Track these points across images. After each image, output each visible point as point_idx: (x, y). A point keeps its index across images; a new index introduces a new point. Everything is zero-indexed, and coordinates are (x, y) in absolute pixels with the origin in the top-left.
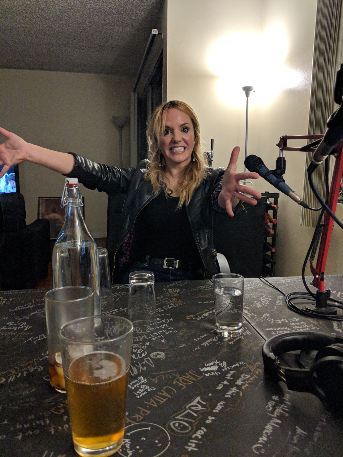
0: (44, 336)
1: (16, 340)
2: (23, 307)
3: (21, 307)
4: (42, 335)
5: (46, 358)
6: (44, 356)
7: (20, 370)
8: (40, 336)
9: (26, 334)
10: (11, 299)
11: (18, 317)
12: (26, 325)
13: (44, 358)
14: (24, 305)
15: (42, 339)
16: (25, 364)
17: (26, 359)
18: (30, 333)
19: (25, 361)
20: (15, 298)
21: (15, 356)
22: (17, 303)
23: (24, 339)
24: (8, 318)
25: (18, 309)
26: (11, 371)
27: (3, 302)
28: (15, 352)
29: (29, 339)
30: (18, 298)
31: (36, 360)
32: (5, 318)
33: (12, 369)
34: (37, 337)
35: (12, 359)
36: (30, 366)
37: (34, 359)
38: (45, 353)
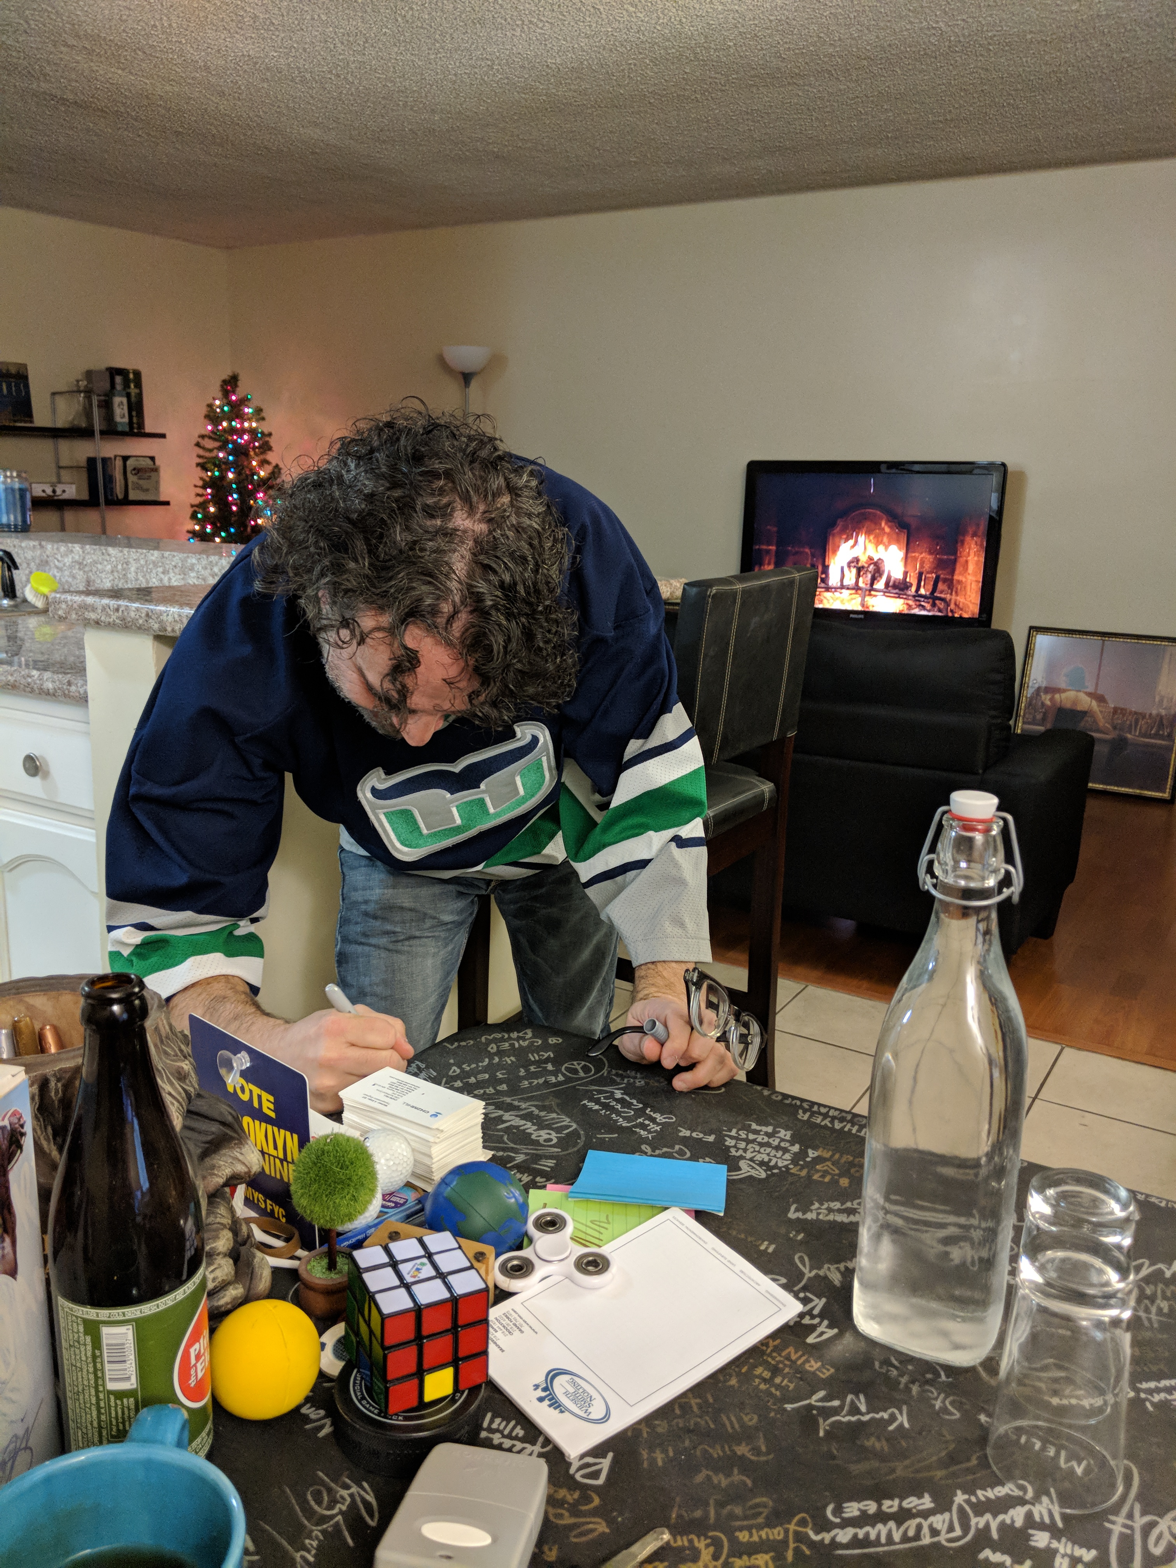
0: (863, 1408)
1: (765, 1380)
2: (840, 1211)
3: (830, 1210)
4: (859, 1400)
5: (833, 1539)
6: (832, 1526)
7: (728, 1556)
8: (850, 1397)
9: (807, 1367)
10: (812, 1154)
11: (806, 1259)
12: (822, 1315)
13: (827, 1537)
14: (842, 1204)
15: (853, 1419)
16: (754, 1531)
17: (765, 1506)
18: (823, 1366)
19: (760, 1513)
20: (827, 1155)
21: (736, 1471)
22: (827, 1179)
23: (792, 1386)
24: (774, 1251)
25: (818, 1214)
26: (700, 1544)
27: (783, 1161)
28: (742, 1450)
29: (810, 1397)
30: (837, 1156)
31: (796, 1533)
32: (767, 1248)
33: (706, 1537)
34: (836, 1403)
35: (724, 1482)
36: (766, 1552)
37: (789, 1523)
38: (838, 1511)
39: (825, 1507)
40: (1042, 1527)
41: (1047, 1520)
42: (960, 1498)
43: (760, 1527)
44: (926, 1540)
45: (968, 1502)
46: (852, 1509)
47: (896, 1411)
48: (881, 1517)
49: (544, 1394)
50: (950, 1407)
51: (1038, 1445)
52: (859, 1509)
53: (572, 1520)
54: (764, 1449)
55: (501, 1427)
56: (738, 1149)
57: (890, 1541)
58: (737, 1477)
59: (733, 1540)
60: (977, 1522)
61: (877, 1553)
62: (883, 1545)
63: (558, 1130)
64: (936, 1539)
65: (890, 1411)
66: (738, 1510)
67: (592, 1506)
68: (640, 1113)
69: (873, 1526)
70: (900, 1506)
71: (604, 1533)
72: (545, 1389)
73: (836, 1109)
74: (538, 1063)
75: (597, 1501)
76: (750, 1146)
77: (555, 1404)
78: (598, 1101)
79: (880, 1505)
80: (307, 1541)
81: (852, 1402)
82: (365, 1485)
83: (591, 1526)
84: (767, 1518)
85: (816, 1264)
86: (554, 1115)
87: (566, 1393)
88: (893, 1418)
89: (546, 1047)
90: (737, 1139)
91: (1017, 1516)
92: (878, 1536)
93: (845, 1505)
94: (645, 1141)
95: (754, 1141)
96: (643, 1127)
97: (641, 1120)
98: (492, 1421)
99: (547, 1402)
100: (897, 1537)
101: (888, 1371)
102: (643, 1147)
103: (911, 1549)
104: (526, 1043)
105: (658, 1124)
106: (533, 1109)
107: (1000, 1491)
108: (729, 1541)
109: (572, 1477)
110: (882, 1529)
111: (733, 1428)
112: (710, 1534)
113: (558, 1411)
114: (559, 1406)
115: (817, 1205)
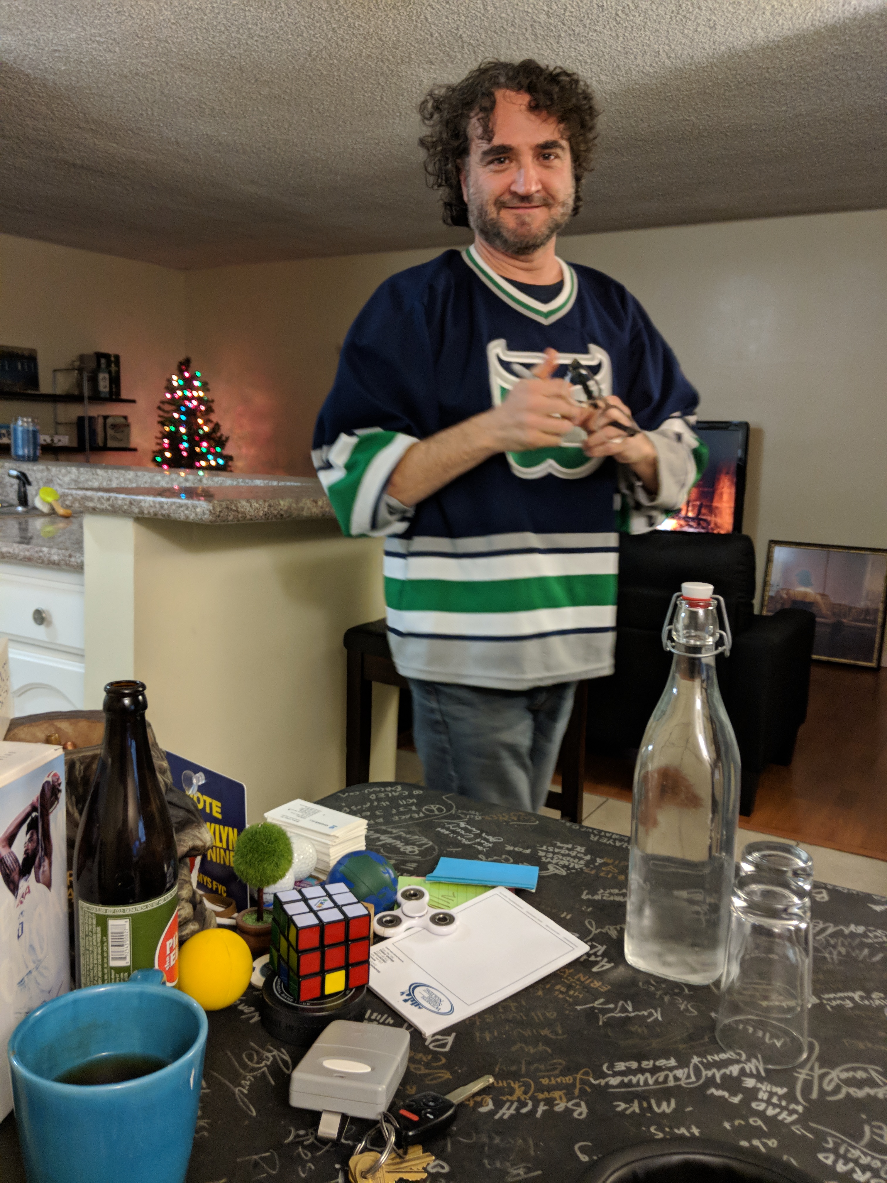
0: (630, 1009)
2: (617, 895)
3: (611, 894)
4: (628, 1005)
5: (607, 1083)
6: (606, 1075)
7: (534, 1092)
8: (621, 1003)
10: (599, 861)
11: (593, 923)
12: (603, 955)
13: (603, 1082)
14: (620, 890)
15: (623, 1015)
16: (552, 1079)
17: (560, 1064)
18: (603, 984)
19: (556, 1068)
20: (610, 861)
21: (540, 1044)
22: (610, 876)
23: (581, 996)
24: (571, 918)
25: (602, 896)
26: (515, 1085)
27: (579, 865)
28: (545, 1032)
29: (593, 1002)
30: (617, 862)
31: (581, 1079)
32: (566, 916)
33: (519, 1082)
34: (612, 1006)
35: (532, 1051)
36: (560, 1090)
37: (577, 1073)
38: (611, 1067)
39: (602, 1066)
40: (751, 1075)
41: (755, 1072)
42: (695, 1060)
43: (556, 1076)
44: (671, 1083)
45: (701, 1062)
46: (621, 1066)
47: (653, 1011)
48: (641, 1071)
49: (407, 998)
50: (690, 1008)
51: (751, 1030)
52: (626, 1066)
53: (427, 1071)
54: (560, 1032)
55: (378, 1018)
56: (547, 858)
57: (646, 1083)
58: (541, 1047)
59: (537, 1083)
60: (706, 1073)
61: (638, 1091)
62: (641, 1087)
63: (419, 846)
64: (678, 1083)
65: (649, 1011)
66: (542, 1067)
67: (440, 1063)
68: (477, 836)
69: (635, 1076)
70: (654, 1065)
71: (449, 1079)
72: (408, 995)
73: (617, 834)
74: (405, 806)
75: (444, 1061)
76: (555, 856)
77: (416, 1003)
78: (448, 829)
79: (640, 1064)
80: (243, 1082)
81: (623, 1006)
82: (283, 1050)
83: (440, 1075)
84: (561, 1071)
85: (600, 924)
86: (417, 837)
87: (423, 998)
88: (651, 1015)
89: (411, 796)
90: (547, 851)
91: (735, 1070)
92: (638, 1081)
93: (616, 1064)
94: (481, 852)
95: (558, 853)
96: (480, 844)
97: (478, 840)
98: (371, 1014)
99: (410, 1002)
100: (651, 1081)
101: (648, 987)
102: (480, 856)
103: (660, 1089)
104: (397, 794)
105: (490, 843)
106: (402, 833)
107: (723, 1056)
108: (536, 1085)
109: (427, 1047)
110: (641, 1078)
111: (539, 1019)
112: (522, 1080)
113: (417, 1007)
114: (419, 1004)
115: (602, 891)
